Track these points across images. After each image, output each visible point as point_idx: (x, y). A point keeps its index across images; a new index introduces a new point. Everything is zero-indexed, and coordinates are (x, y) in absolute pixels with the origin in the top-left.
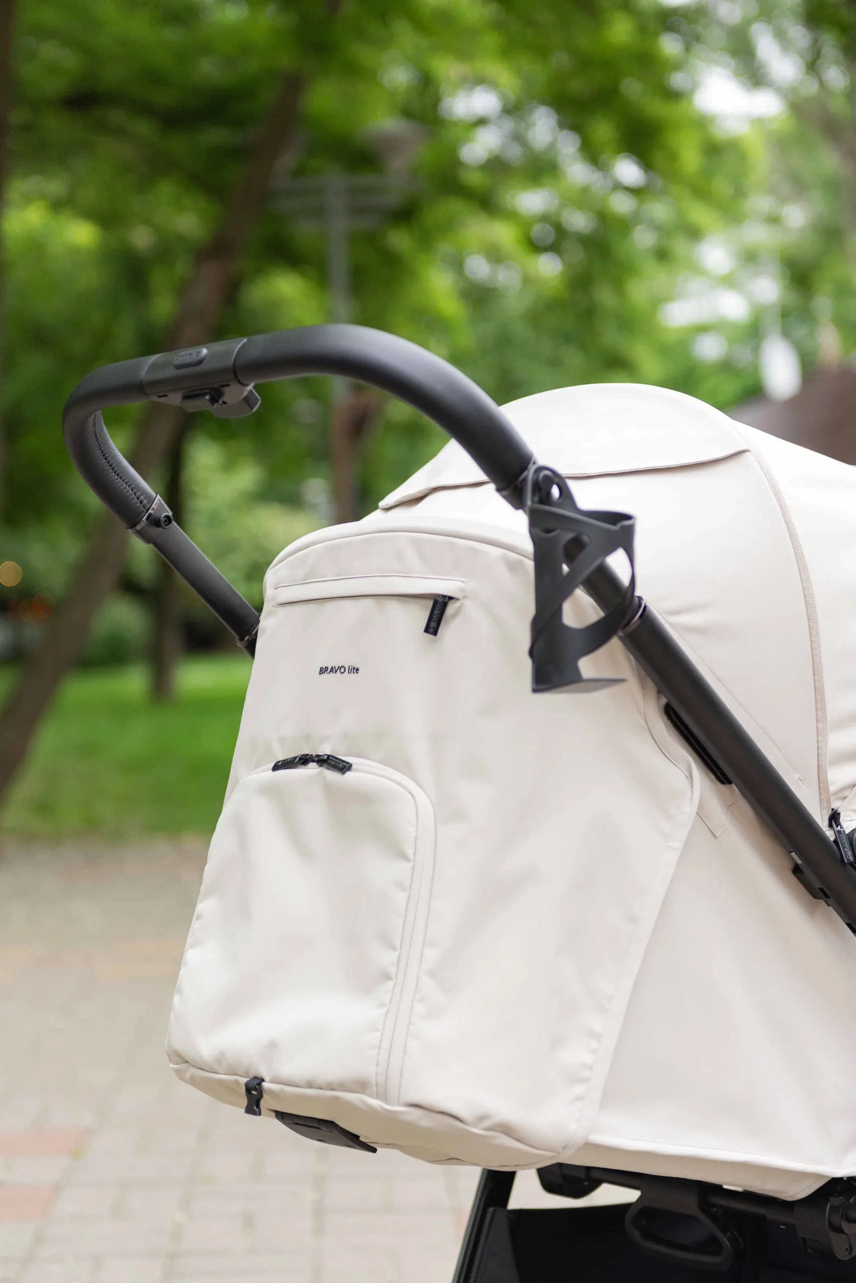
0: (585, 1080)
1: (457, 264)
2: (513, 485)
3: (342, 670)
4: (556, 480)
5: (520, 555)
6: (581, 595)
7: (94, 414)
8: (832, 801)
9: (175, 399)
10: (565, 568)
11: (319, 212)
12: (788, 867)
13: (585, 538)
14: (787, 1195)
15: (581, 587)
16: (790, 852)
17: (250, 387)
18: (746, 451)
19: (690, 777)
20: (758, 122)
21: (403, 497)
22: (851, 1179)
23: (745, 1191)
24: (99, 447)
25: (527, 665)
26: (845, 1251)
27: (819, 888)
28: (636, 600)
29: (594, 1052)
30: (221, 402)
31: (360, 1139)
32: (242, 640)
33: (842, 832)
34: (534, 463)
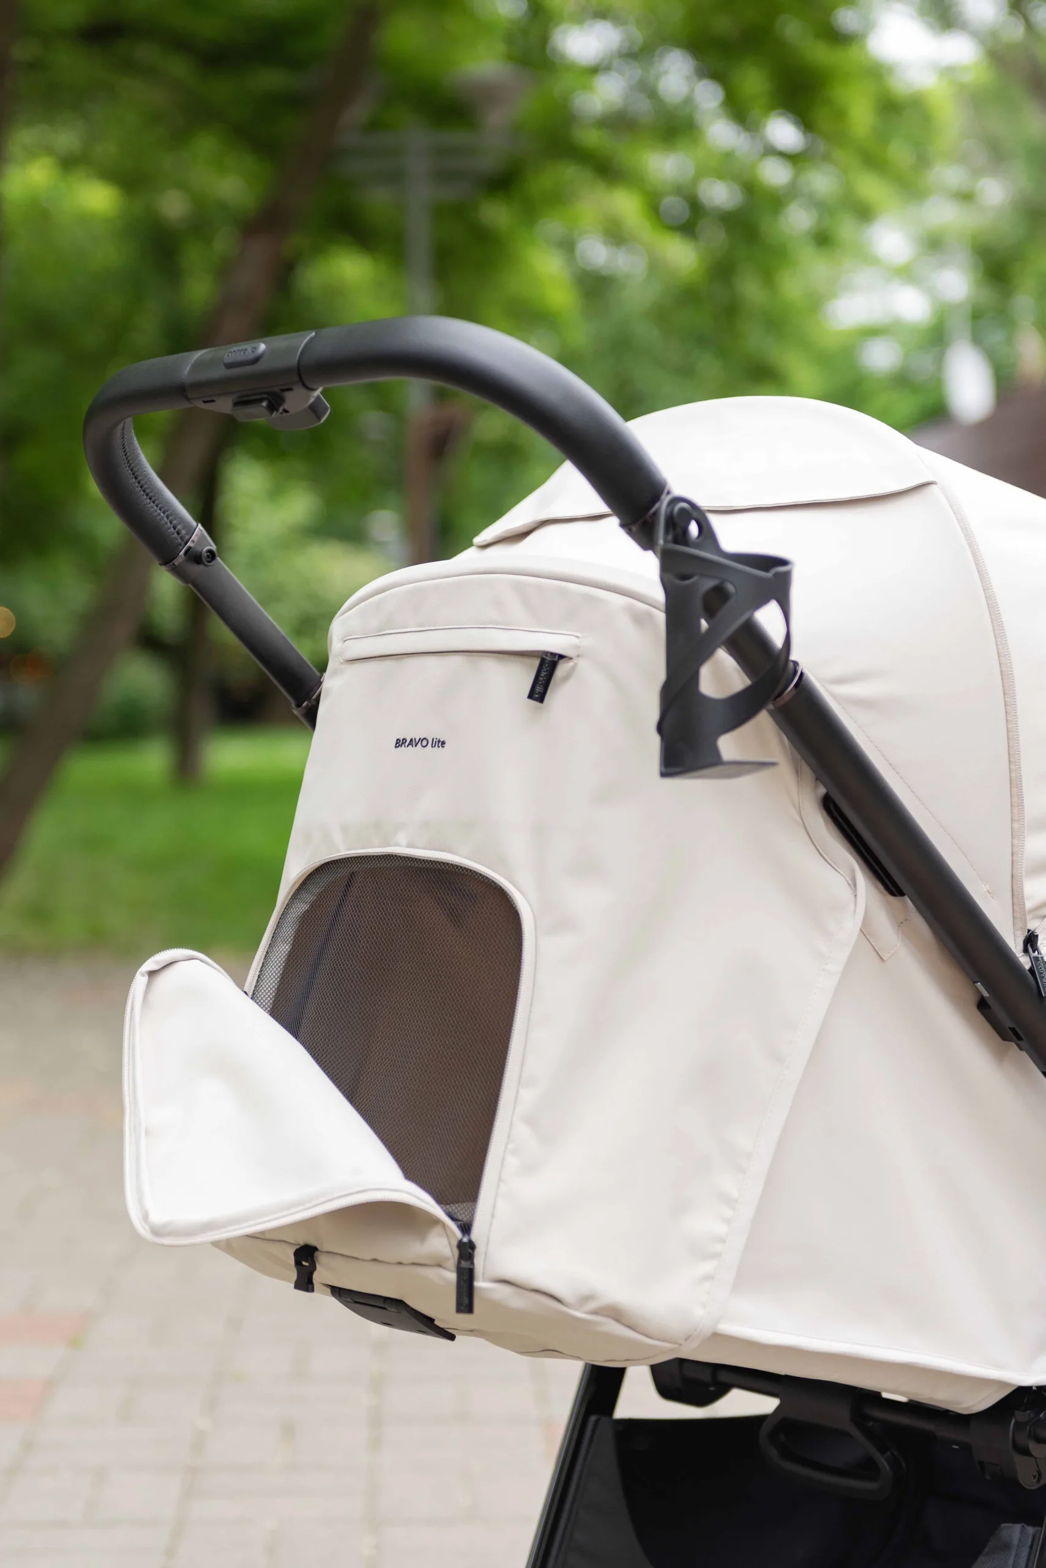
0: (716, 1256)
1: (568, 246)
2: (642, 520)
3: (424, 743)
4: (695, 514)
5: (648, 604)
6: (723, 657)
7: (123, 423)
8: (1028, 920)
9: (224, 405)
10: (704, 624)
11: (395, 178)
12: (972, 1000)
13: (730, 588)
14: (963, 1406)
15: (723, 647)
16: (974, 983)
17: (317, 393)
18: (932, 483)
19: (854, 884)
20: (948, 72)
21: (504, 532)
22: (1041, 1389)
23: (911, 1401)
24: (128, 463)
25: (654, 743)
26: (1032, 1477)
27: (1010, 1028)
28: (791, 665)
29: (727, 1221)
30: (281, 410)
31: (436, 1322)
32: (299, 705)
33: (1040, 959)
34: (668, 493)
